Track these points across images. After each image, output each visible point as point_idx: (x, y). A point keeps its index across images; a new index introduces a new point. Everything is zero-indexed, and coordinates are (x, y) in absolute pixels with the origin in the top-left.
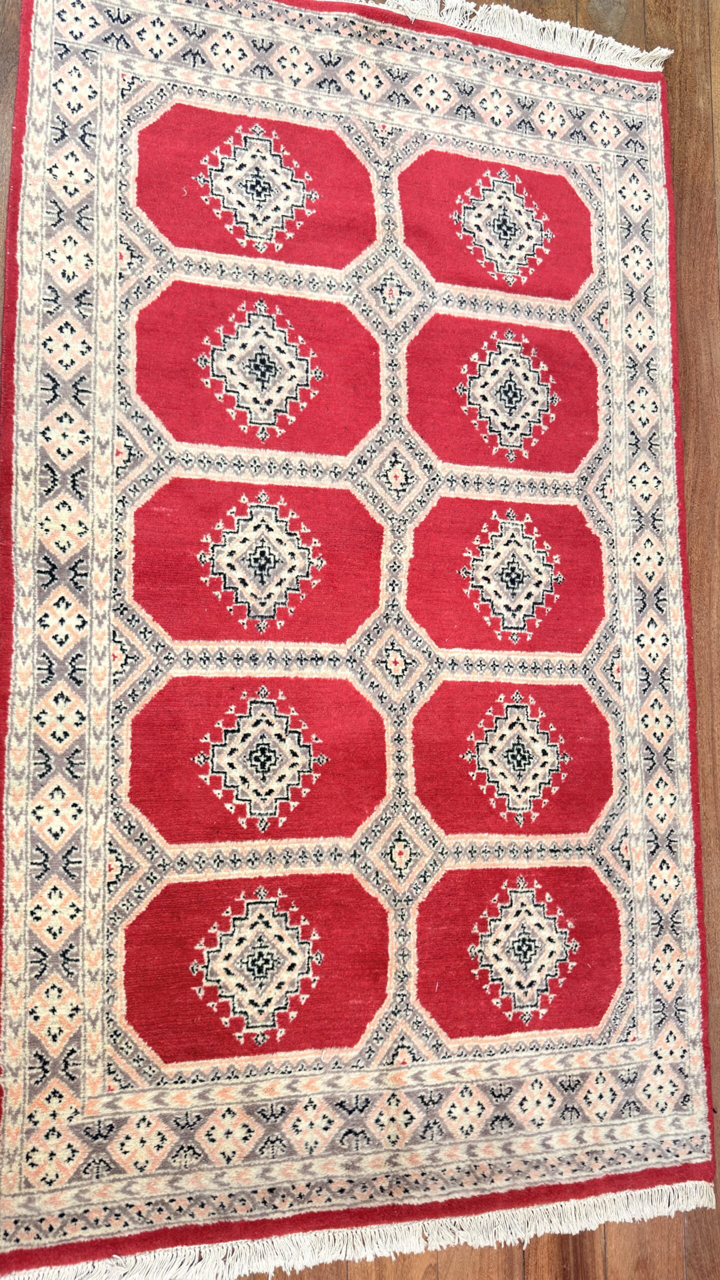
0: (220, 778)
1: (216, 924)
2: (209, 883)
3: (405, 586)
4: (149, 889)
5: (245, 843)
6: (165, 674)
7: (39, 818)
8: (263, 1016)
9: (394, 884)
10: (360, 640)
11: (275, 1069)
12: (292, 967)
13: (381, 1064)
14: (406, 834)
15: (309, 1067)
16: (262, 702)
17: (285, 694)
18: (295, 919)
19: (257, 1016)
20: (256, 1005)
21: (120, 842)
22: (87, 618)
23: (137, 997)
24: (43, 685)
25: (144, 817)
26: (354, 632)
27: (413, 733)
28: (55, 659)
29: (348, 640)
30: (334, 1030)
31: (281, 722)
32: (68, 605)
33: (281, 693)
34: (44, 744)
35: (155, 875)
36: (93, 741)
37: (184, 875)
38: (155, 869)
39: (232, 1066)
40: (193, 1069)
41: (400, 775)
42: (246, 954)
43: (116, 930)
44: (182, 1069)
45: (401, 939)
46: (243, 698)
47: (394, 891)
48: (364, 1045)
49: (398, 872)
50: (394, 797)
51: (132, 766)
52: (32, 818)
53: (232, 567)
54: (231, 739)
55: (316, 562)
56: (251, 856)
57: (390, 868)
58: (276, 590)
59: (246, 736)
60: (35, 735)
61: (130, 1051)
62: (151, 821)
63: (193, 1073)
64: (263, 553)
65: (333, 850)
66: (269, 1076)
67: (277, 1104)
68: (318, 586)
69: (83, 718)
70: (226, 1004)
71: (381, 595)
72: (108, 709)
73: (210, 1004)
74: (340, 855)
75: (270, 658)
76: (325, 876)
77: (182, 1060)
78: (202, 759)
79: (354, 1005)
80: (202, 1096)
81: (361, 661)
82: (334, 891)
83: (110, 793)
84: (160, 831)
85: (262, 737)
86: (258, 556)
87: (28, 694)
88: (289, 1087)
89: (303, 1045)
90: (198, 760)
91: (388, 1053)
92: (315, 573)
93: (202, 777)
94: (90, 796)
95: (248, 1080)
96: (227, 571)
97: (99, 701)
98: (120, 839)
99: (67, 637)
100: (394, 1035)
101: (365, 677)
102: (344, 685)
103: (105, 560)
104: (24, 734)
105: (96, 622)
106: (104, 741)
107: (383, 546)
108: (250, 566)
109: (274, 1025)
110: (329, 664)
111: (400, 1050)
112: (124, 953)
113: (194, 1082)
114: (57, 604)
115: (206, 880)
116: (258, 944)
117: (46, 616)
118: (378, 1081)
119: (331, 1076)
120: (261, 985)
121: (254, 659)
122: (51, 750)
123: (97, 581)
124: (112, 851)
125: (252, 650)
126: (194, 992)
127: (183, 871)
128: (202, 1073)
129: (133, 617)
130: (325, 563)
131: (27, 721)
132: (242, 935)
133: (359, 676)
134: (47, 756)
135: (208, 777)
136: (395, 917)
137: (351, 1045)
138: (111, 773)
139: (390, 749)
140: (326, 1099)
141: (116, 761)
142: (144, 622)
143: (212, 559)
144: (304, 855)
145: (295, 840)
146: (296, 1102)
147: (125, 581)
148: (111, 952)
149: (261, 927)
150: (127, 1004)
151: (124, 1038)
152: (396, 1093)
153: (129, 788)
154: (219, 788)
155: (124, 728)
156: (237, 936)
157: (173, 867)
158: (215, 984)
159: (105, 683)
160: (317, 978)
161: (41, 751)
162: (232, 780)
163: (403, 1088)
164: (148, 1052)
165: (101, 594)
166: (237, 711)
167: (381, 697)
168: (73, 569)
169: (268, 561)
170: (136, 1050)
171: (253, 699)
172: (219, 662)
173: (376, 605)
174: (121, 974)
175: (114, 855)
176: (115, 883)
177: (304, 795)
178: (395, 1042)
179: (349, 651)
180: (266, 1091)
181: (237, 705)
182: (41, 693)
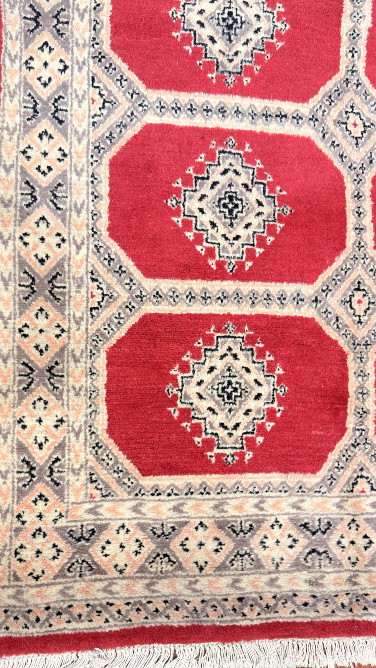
0: (191, 221)
1: (189, 353)
2: (182, 315)
3: (363, 52)
4: (129, 317)
5: (214, 283)
6: (139, 120)
7: (26, 244)
8: (232, 439)
9: (353, 329)
10: (322, 100)
11: (243, 488)
12: (258, 397)
13: (342, 491)
14: (365, 285)
15: (275, 489)
16: (230, 152)
17: (251, 147)
18: (261, 354)
19: (227, 438)
20: (226, 428)
21: (101, 272)
22: (68, 63)
23: (118, 414)
24: (29, 123)
25: (122, 251)
26: (316, 93)
27: (372, 191)
28: (40, 99)
29: (311, 100)
30: (298, 456)
31: (247, 173)
32: (51, 50)
33: (247, 145)
34: (29, 176)
35: (133, 304)
36: (74, 177)
37: (160, 307)
38: (133, 299)
39: (204, 483)
40: (168, 483)
41: (359, 229)
42: (217, 382)
43: (99, 351)
44: (159, 483)
45: (360, 379)
46: (212, 147)
47: (353, 336)
48: (326, 473)
49: (357, 318)
50: (354, 250)
51: (111, 204)
52: (19, 243)
53: (202, 25)
54: (201, 186)
55: (280, 25)
56: (220, 295)
57: (349, 314)
58: (243, 49)
59: (215, 184)
60: (22, 168)
61: (111, 463)
62: (129, 256)
63: (168, 487)
64: (230, 14)
65: (295, 295)
66: (238, 494)
67: (246, 521)
68: (282, 48)
69: (65, 155)
70: (199, 425)
71: (341, 61)
72: (88, 148)
73: (184, 424)
74: (302, 300)
75: (237, 112)
76: (288, 318)
77: (159, 474)
78: (174, 202)
79: (316, 435)
80: (177, 509)
81: (323, 121)
82: (296, 332)
83: (91, 226)
84: (137, 265)
85: (230, 185)
86: (226, 16)
87: (15, 129)
88: (257, 506)
89: (269, 468)
90: (171, 203)
91: (348, 482)
92: (279, 36)
93: (175, 219)
94: (73, 228)
95: (219, 497)
96: (197, 28)
97: (79, 140)
98: (101, 270)
99: (50, 79)
100: (353, 465)
101: (327, 136)
102: (307, 142)
103: (85, 10)
104: (12, 166)
105: (76, 67)
106: (85, 178)
107: (344, 15)
108: (218, 24)
109: (242, 448)
110: (292, 122)
111: (359, 480)
112: (106, 373)
113: (169, 495)
114: (41, 49)
115: (179, 313)
116: (227, 374)
117: (31, 58)
118: (339, 506)
119: (295, 499)
120: (230, 410)
121: (222, 111)
122: (36, 182)
123: (78, 29)
124: (94, 280)
125: (220, 103)
126: (170, 412)
127: (158, 303)
128: (177, 488)
129: (111, 65)
130: (288, 26)
131: (15, 154)
132: (213, 365)
133: (321, 135)
134: (32, 187)
135: (180, 220)
136: (354, 359)
137: (314, 472)
138: (91, 208)
139: (351, 205)
140: (291, 520)
141: (96, 197)
142: (120, 71)
143: (183, 15)
144: (268, 297)
145: (260, 283)
146: (263, 521)
147: (103, 31)
148: (94, 371)
149: (229, 358)
150: (109, 419)
151: (105, 450)
152: (356, 518)
153: (108, 223)
154: (190, 230)
155: (103, 167)
156: (208, 365)
157: (149, 299)
158: (189, 406)
159: (85, 125)
160: (282, 408)
161: (27, 183)
162: (202, 224)
163: (362, 514)
164: (127, 464)
165: (81, 42)
166: (206, 159)
167: (341, 156)
168: (56, 17)
169: (235, 21)
170: (116, 462)
171: (221, 149)
172: (189, 112)
173: (336, 69)
174: (102, 392)
175: (95, 284)
176: (97, 308)
177: (269, 243)
178: (355, 471)
179: (311, 110)
180: (236, 508)
181: (207, 153)
182: (27, 129)
